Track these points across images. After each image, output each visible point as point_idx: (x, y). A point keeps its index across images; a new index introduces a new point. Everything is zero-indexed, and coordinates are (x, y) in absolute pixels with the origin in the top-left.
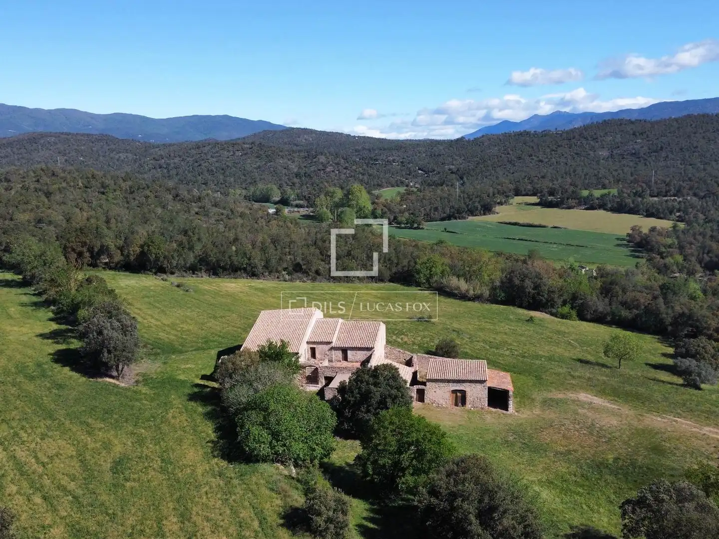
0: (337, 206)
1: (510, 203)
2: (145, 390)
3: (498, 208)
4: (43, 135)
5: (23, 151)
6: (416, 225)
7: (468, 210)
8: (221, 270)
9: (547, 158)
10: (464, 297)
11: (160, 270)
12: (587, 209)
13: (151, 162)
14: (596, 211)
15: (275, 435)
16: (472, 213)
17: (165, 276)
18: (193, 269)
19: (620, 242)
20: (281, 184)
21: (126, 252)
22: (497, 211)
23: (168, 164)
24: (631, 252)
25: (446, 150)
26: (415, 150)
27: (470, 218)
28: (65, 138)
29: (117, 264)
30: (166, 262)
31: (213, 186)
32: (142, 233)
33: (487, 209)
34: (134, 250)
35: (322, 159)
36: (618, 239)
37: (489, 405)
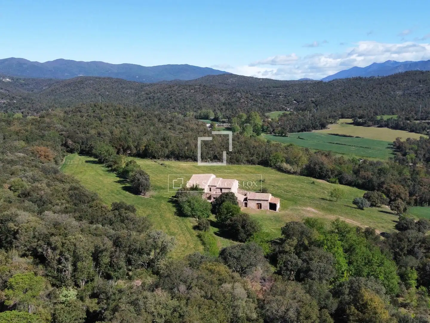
0: (243, 123)
1: (337, 122)
2: (153, 199)
3: (329, 126)
4: (87, 79)
5: (77, 88)
6: (284, 135)
7: (313, 127)
8: (180, 158)
9: (366, 95)
10: (289, 172)
11: (154, 157)
12: (379, 127)
13: (145, 95)
14: (383, 128)
15: (193, 209)
16: (315, 128)
17: (156, 160)
18: (168, 157)
19: (389, 146)
20: (215, 109)
21: (138, 149)
22: (329, 127)
23: (154, 97)
24: (393, 151)
25: (312, 88)
26: (293, 88)
27: (314, 131)
28: (98, 80)
29: (134, 154)
30: (156, 154)
31: (178, 110)
32: (145, 140)
33: (323, 126)
34: (142, 148)
35: (239, 94)
36: (389, 144)
37: (270, 209)
